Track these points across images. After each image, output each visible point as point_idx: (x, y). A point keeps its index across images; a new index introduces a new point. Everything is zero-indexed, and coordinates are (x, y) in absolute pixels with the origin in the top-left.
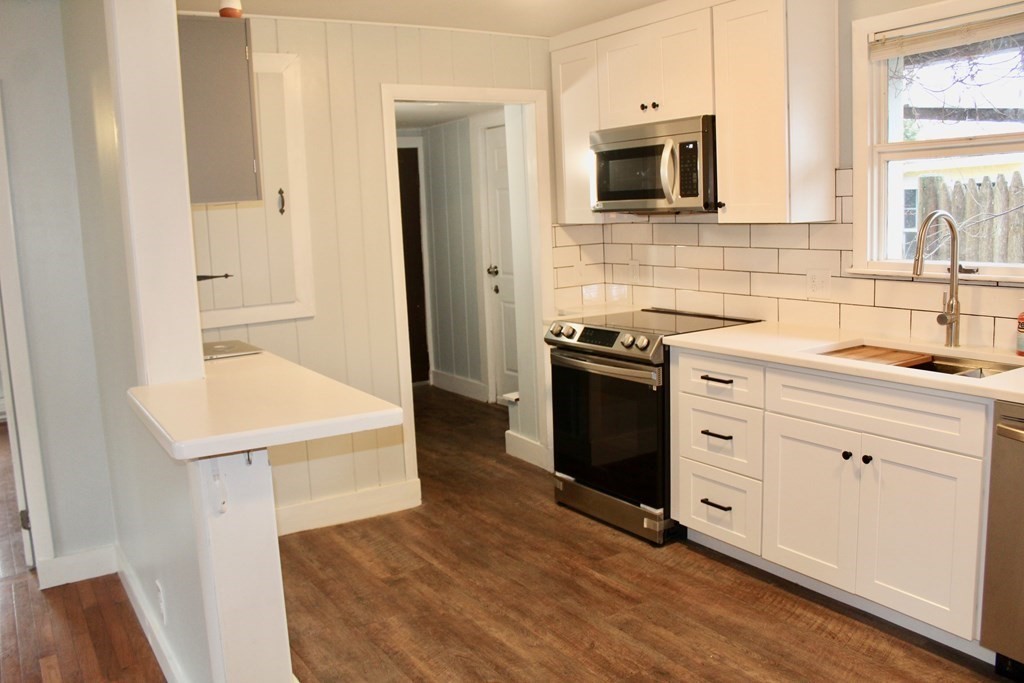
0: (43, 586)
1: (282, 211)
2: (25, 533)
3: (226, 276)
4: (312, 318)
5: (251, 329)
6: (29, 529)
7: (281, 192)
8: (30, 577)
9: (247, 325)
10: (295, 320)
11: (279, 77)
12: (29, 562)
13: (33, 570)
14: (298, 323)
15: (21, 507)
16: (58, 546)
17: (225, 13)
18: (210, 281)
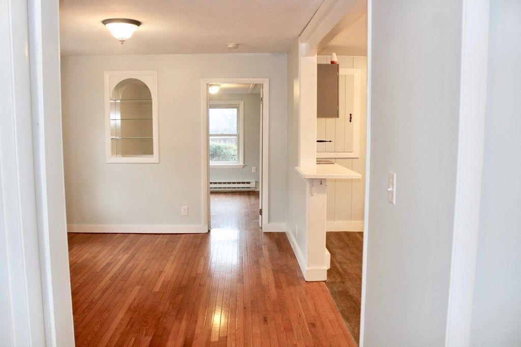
0: (264, 231)
1: (350, 121)
2: (260, 216)
3: (330, 141)
4: (358, 158)
5: (337, 160)
6: (262, 215)
7: (351, 115)
8: (260, 229)
9: (335, 158)
10: (352, 158)
11: (353, 76)
12: (260, 226)
13: (261, 228)
14: (353, 159)
15: (260, 208)
16: (269, 221)
17: (332, 62)
18: (324, 143)
